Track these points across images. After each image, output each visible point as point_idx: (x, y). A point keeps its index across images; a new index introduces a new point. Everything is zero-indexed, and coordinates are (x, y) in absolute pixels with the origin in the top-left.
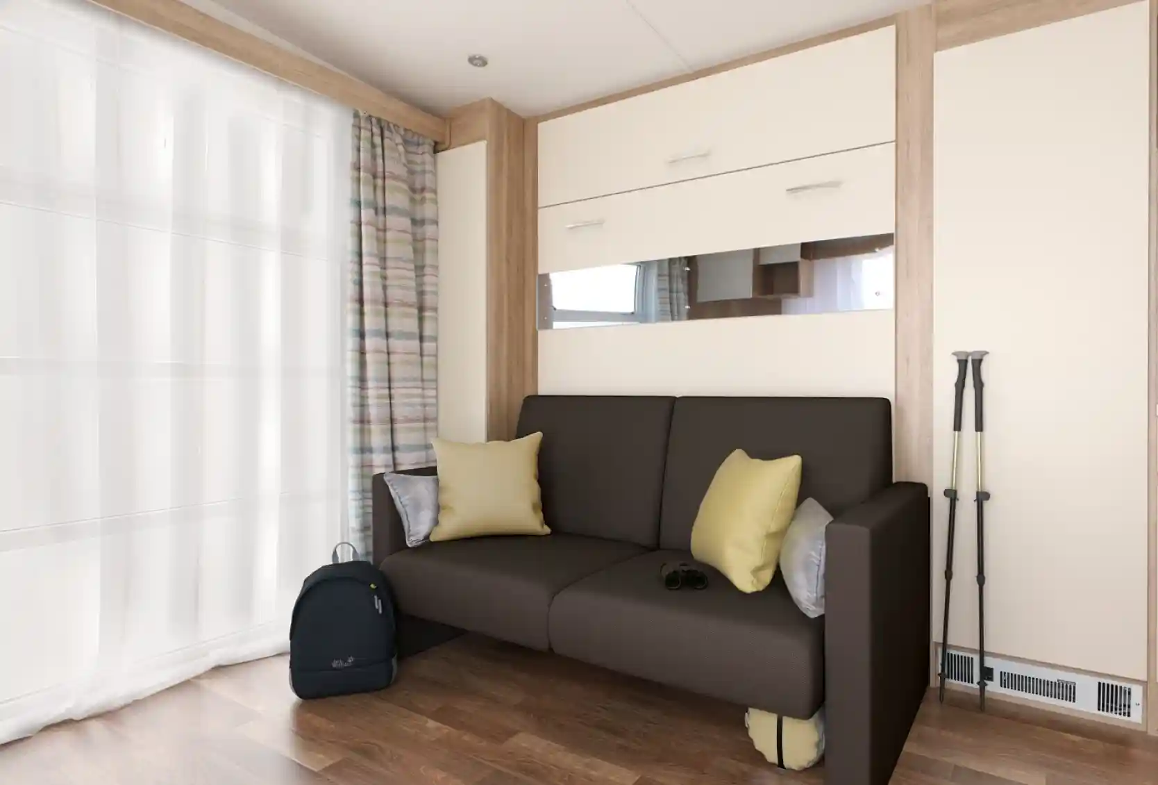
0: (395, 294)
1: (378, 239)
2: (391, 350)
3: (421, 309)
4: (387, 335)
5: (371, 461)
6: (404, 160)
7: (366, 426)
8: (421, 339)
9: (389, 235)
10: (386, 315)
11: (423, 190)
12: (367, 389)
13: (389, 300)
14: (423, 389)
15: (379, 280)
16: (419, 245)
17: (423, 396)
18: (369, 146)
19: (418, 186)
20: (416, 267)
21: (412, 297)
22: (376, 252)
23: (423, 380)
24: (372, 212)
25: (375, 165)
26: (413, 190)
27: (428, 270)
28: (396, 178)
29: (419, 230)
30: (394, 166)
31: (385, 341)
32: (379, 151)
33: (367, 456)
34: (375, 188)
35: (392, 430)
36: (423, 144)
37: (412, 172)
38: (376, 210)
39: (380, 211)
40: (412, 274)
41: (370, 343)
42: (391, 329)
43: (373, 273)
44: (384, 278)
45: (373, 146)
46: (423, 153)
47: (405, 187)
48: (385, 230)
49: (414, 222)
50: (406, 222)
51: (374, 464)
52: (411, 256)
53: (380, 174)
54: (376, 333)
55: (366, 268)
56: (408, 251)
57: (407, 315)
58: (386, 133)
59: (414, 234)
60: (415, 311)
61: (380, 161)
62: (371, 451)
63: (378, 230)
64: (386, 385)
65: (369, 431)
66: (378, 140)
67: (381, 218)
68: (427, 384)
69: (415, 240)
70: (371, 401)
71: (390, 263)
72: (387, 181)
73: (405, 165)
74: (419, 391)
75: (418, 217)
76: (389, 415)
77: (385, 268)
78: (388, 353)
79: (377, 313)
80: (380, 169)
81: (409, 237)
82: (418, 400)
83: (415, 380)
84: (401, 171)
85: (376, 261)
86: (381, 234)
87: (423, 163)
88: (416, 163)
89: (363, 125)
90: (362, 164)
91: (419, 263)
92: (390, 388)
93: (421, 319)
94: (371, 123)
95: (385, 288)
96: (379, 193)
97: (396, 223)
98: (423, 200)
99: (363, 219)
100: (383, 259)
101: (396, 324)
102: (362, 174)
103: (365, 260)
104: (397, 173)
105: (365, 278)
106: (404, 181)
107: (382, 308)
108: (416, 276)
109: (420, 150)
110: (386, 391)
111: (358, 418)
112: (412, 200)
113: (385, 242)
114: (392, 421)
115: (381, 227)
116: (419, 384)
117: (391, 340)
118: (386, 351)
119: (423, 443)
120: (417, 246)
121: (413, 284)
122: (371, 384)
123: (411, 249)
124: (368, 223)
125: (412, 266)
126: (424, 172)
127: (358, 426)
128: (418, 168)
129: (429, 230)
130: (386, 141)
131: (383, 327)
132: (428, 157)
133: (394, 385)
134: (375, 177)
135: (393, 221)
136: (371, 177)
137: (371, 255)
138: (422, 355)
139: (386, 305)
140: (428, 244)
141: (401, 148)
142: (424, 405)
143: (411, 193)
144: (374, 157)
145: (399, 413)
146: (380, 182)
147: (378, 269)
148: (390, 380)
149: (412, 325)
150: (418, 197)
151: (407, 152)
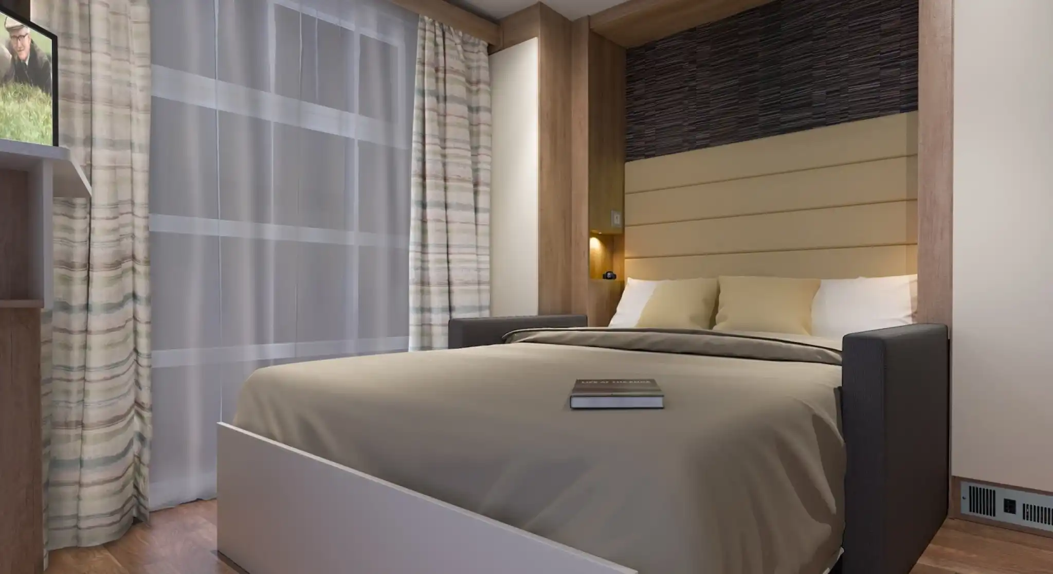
0: (452, 171)
1: (439, 124)
2: (449, 219)
3: (476, 184)
4: (446, 206)
5: (430, 320)
6: (462, 56)
7: (426, 288)
8: (476, 210)
9: (449, 120)
10: (446, 189)
11: (478, 82)
12: (427, 253)
13: (449, 175)
14: (477, 255)
15: (439, 158)
16: (475, 129)
17: (478, 262)
18: (432, 45)
19: (474, 79)
20: (472, 148)
21: (469, 174)
22: (437, 133)
23: (477, 247)
24: (435, 100)
25: (437, 61)
26: (469, 82)
27: (482, 151)
28: (456, 72)
29: (475, 115)
30: (454, 62)
31: (445, 211)
32: (441, 49)
33: (427, 315)
34: (437, 79)
35: (450, 292)
36: (479, 44)
37: (469, 68)
38: (438, 98)
39: (441, 99)
40: (469, 154)
41: (430, 212)
42: (449, 201)
43: (435, 153)
44: (444, 156)
45: (436, 45)
46: (479, 52)
47: (463, 79)
48: (445, 116)
49: (470, 109)
50: (464, 110)
51: (432, 323)
52: (467, 138)
53: (441, 68)
54: (437, 205)
55: (427, 147)
56: (465, 134)
57: (463, 189)
58: (447, 35)
59: (470, 119)
60: (471, 186)
61: (441, 58)
62: (430, 310)
63: (439, 115)
64: (445, 250)
65: (429, 292)
66: (440, 40)
67: (442, 105)
68: (481, 251)
69: (471, 124)
70: (431, 265)
71: (449, 144)
72: (448, 75)
73: (463, 62)
74: (474, 257)
75: (474, 105)
76: (447, 278)
77: (444, 148)
78: (447, 222)
79: (436, 187)
80: (442, 64)
81: (466, 122)
82: (474, 265)
83: (468, 246)
84: (460, 66)
85: (437, 141)
86: (442, 118)
87: (478, 60)
88: (472, 61)
89: (427, 27)
90: (426, 60)
91: (475, 145)
92: (448, 254)
93: (476, 193)
94: (435, 26)
95: (444, 164)
96: (441, 85)
97: (456, 110)
98: (478, 91)
99: (426, 106)
100: (444, 140)
101: (453, 197)
102: (426, 68)
103: (427, 140)
104: (456, 68)
105: (428, 157)
106: (463, 75)
107: (442, 182)
108: (472, 155)
109: (476, 50)
110: (445, 256)
111: (419, 281)
112: (469, 91)
113: (445, 125)
114: (449, 284)
115: (442, 112)
116: (474, 250)
117: (450, 211)
118: (444, 220)
119: (477, 305)
120: (473, 130)
121: (469, 162)
122: (431, 249)
123: (468, 132)
124: (431, 110)
125: (468, 147)
126: (479, 68)
127: (419, 287)
128: (475, 64)
129: (484, 116)
130: (447, 42)
131: (443, 200)
132: (483, 56)
133: (451, 250)
134: (437, 70)
135: (452, 107)
136: (433, 70)
137: (433, 136)
138: (476, 225)
139: (445, 179)
140: (483, 128)
141: (459, 48)
142: (479, 270)
143: (468, 86)
144: (437, 54)
145: (456, 275)
146: (441, 75)
147: (438, 148)
148: (448, 246)
149: (468, 198)
150: (474, 88)
151: (465, 51)
